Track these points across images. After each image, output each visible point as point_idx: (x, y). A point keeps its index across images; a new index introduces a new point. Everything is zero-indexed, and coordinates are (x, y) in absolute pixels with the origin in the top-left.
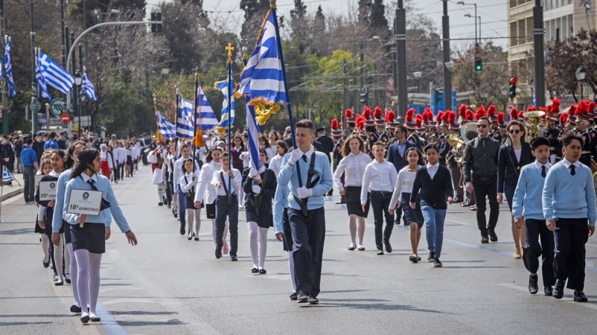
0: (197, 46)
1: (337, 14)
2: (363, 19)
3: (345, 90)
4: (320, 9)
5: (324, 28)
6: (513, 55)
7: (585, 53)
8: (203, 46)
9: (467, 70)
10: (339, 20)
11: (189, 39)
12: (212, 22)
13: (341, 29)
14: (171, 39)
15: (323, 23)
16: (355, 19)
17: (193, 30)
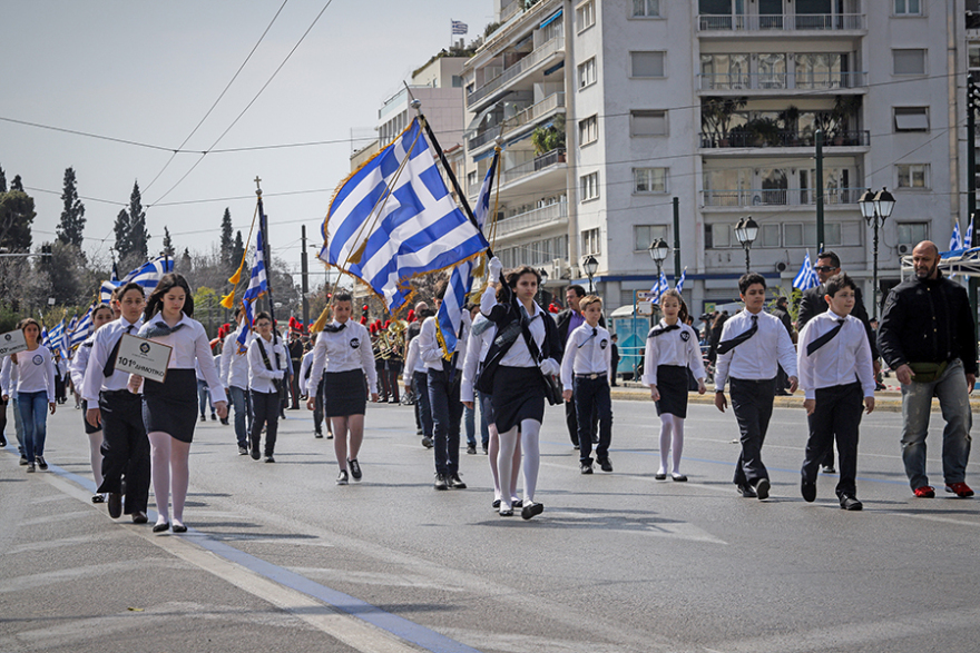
0: (76, 282)
1: (203, 254)
2: (225, 259)
3: (210, 321)
4: (186, 250)
5: (190, 268)
6: (358, 293)
7: (422, 289)
8: (81, 282)
9: (318, 304)
10: (203, 262)
11: (69, 275)
12: (90, 262)
13: (205, 269)
14: (53, 276)
15: (190, 264)
16: (218, 260)
17: (73, 267)
